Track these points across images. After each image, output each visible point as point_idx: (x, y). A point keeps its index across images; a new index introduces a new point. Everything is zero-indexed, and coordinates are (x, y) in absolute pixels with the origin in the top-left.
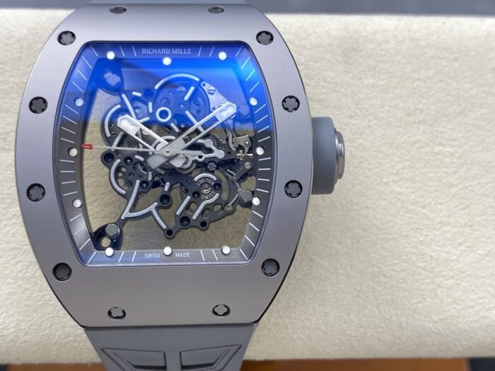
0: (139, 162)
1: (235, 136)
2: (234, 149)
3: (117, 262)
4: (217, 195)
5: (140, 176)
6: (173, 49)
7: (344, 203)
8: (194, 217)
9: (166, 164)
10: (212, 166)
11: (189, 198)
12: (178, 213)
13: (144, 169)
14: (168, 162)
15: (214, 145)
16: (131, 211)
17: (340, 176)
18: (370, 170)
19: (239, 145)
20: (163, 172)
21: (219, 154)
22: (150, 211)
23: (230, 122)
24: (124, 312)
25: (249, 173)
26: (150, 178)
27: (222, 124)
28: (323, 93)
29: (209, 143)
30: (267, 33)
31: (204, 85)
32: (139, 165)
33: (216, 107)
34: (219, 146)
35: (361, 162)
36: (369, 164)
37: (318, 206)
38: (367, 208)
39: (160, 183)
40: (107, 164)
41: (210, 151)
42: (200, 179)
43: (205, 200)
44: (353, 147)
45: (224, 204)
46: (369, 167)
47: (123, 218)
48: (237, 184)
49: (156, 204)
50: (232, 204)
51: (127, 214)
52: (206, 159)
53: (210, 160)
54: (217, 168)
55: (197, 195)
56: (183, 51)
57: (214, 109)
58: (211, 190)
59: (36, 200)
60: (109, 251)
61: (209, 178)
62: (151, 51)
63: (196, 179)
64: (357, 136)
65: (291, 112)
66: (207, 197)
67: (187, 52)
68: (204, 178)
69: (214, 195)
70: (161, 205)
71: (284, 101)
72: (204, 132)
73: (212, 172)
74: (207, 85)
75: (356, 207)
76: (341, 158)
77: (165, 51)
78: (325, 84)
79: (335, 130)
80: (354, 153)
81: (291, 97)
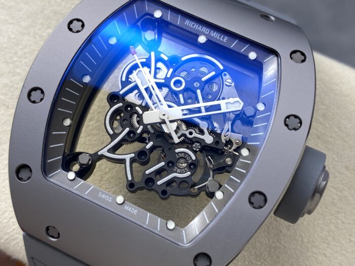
0: (137, 113)
1: (230, 130)
2: (224, 142)
3: (73, 188)
4: (189, 173)
5: (132, 126)
6: (212, 32)
7: (306, 240)
8: (159, 183)
9: (158, 124)
10: (196, 146)
11: (163, 164)
12: (147, 172)
13: (138, 122)
14: (160, 123)
15: (208, 129)
16: (108, 151)
17: (310, 212)
18: (343, 223)
19: (230, 140)
20: (152, 131)
21: (209, 139)
22: (125, 159)
23: (232, 116)
24: (59, 234)
25: (227, 168)
26: (139, 131)
27: (224, 114)
28: (331, 137)
29: (204, 125)
30: (303, 54)
31: (225, 75)
32: (136, 116)
33: (226, 97)
34: (212, 132)
35: (338, 212)
36: (345, 217)
37: (281, 232)
38: (325, 255)
39: (146, 139)
40: (111, 103)
41: (202, 132)
42: (181, 152)
43: (176, 172)
44: (337, 195)
45: (190, 184)
46: (344, 220)
47: (99, 153)
48: (211, 173)
49: (133, 155)
50: (198, 188)
51: (104, 152)
52: (195, 137)
53: (197, 140)
54: (201, 151)
55: (171, 165)
56: (220, 37)
57: (224, 99)
58: (186, 167)
59: (34, 102)
60: (71, 175)
61: (189, 155)
62: (193, 25)
63: (177, 151)
64: (345, 188)
65: (291, 130)
66: (179, 171)
67: (223, 38)
68: (185, 153)
69: (186, 172)
70: (137, 158)
71: (288, 117)
72: (204, 113)
73: (195, 152)
74: (228, 76)
75: (315, 250)
76: (317, 195)
77: (205, 30)
78: (337, 130)
79: (325, 167)
80: (335, 201)
81: (296, 117)
